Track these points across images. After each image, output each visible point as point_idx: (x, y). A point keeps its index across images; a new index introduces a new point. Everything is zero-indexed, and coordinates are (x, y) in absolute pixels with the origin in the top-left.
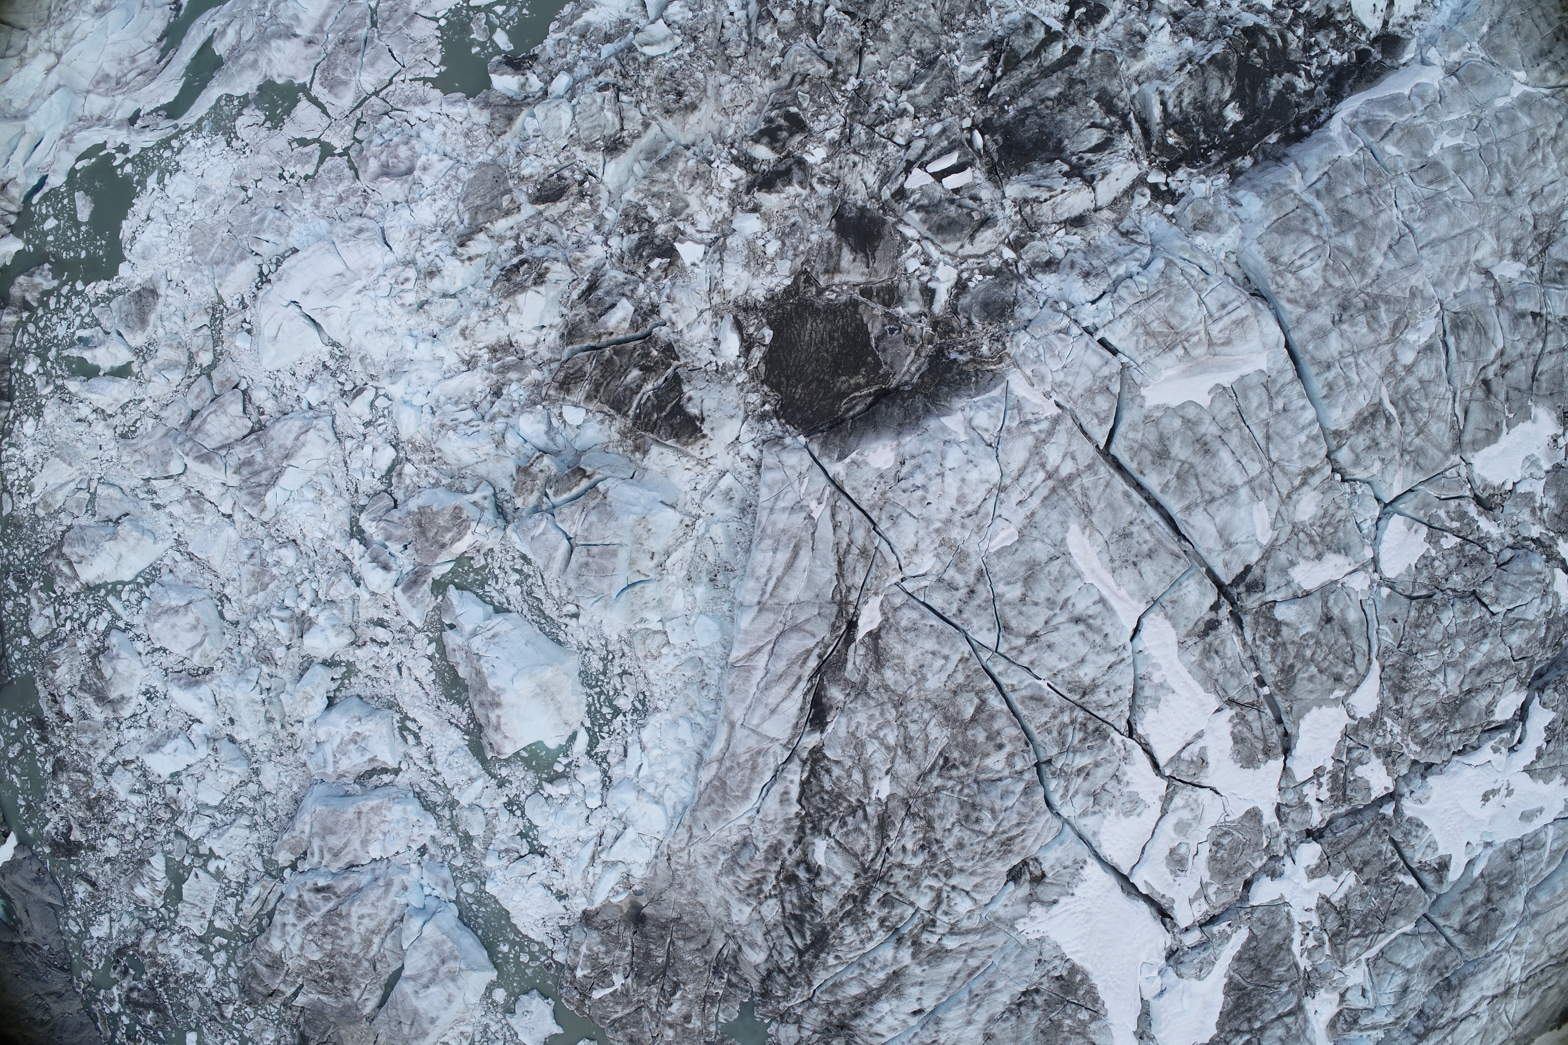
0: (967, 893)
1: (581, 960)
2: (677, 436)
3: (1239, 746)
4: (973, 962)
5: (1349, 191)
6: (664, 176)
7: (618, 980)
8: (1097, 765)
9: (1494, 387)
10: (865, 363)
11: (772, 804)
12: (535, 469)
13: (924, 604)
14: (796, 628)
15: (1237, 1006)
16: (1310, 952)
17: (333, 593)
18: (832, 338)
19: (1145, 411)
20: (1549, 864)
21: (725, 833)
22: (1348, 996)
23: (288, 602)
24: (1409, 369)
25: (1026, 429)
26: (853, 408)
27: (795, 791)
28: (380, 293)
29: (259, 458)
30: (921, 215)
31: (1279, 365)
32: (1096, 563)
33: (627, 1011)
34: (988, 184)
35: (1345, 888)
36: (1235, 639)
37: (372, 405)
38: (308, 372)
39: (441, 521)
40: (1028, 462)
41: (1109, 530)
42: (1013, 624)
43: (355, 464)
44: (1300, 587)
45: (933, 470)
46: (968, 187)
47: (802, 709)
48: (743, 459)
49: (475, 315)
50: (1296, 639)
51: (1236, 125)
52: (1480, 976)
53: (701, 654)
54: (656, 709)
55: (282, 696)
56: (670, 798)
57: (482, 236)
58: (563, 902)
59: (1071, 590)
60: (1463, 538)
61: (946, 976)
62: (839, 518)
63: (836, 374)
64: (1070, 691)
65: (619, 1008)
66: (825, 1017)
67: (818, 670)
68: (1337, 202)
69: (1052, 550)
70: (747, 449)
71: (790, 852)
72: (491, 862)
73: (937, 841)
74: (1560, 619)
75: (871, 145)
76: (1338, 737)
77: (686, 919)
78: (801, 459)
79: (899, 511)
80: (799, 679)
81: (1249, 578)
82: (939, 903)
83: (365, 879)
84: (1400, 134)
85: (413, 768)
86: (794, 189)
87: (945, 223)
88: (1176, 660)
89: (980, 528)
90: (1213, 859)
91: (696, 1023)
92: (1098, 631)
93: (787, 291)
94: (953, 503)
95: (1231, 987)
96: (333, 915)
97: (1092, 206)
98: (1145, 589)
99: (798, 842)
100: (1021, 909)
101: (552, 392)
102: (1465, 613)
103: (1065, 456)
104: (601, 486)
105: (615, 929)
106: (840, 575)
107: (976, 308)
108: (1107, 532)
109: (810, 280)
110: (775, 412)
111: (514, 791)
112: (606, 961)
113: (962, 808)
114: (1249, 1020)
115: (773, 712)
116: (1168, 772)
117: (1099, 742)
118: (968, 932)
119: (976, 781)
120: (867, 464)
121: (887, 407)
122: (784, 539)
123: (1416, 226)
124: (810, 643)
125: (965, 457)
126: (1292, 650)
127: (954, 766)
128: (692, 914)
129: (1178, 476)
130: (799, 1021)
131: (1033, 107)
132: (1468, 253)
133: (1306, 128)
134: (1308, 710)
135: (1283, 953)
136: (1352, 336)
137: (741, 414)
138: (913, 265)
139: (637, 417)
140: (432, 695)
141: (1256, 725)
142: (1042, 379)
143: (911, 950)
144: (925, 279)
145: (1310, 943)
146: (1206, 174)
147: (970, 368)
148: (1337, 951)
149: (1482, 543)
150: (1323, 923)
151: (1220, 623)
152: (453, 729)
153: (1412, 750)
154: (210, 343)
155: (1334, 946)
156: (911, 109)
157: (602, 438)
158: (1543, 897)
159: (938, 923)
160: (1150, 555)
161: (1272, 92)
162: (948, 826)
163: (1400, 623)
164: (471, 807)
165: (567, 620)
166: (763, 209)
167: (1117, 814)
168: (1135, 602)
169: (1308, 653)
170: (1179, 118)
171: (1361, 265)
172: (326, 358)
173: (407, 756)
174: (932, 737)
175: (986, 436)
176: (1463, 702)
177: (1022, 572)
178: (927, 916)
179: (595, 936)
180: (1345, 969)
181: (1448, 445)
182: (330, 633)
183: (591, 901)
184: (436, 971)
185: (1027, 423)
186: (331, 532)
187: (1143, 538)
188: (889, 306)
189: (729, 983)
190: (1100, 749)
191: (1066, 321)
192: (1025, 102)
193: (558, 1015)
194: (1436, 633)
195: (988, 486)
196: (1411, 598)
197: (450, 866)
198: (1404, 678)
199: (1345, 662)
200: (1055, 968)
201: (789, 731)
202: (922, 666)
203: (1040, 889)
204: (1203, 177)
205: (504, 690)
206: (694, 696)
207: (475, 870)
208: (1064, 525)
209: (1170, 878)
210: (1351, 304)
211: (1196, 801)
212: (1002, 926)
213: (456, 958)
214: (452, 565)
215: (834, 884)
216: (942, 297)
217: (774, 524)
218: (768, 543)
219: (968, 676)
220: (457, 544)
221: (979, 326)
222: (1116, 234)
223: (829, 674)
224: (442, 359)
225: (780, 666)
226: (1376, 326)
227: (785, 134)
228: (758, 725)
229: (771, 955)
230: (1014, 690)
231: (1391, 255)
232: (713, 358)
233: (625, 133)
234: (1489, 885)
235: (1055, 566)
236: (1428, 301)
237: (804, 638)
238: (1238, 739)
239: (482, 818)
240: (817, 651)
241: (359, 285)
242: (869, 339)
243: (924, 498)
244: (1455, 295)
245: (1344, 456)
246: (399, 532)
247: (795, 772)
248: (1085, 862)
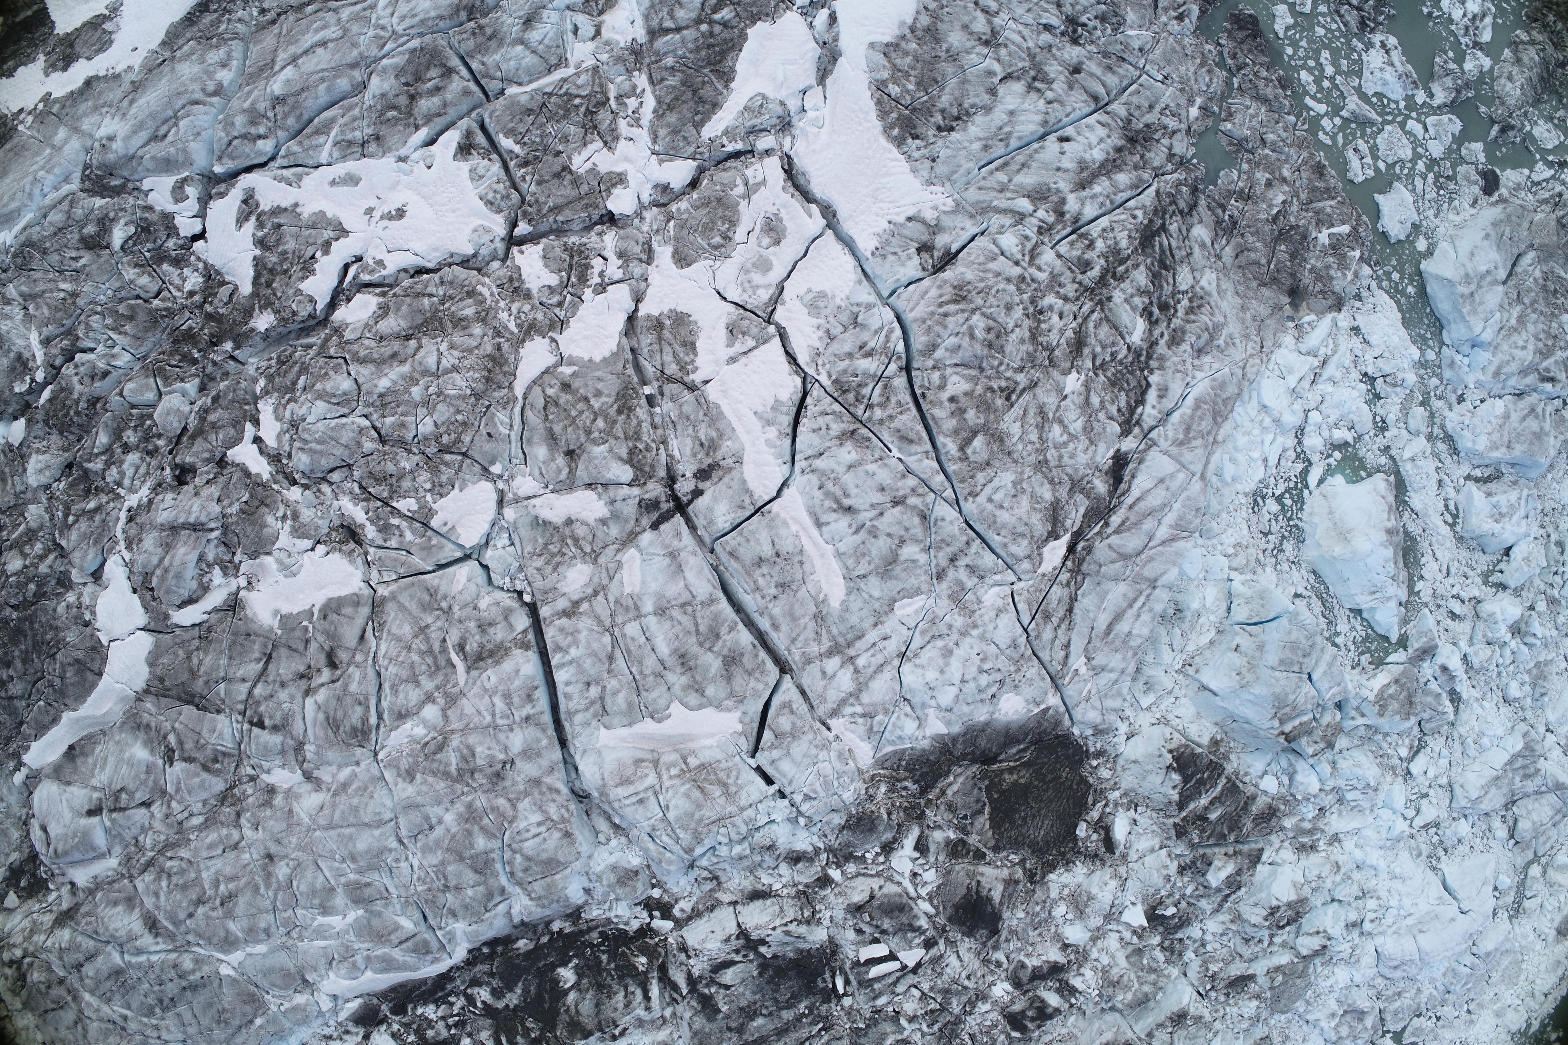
0: (1002, 254)
1: (1354, 266)
2: (1193, 754)
3: (690, 339)
4: (1002, 177)
5: (470, 892)
6: (1146, 988)
7: (1323, 237)
8: (850, 355)
9: (322, 659)
10: (1002, 793)
11: (1176, 389)
12: (1322, 745)
13: (999, 557)
14: (1125, 557)
15: (723, 54)
16: (633, 92)
17: (1488, 651)
18: (1024, 819)
19: (742, 708)
20: (333, 120)
21: (1216, 366)
22: (592, 32)
23: (1525, 649)
24: (429, 698)
25: (867, 709)
26: (1019, 752)
27: (1152, 396)
28: (1395, 912)
29: (1518, 779)
30: (918, 924)
31: (588, 731)
32: (818, 562)
33: (1320, 204)
34: (843, 942)
35: (586, 153)
36: (676, 453)
37: (1418, 812)
38: (1461, 848)
39: (1395, 705)
40: (872, 677)
41: (800, 594)
42: (916, 520)
43: (1444, 762)
44: (599, 495)
45: (971, 687)
46: (864, 943)
47: (1133, 477)
48: (1128, 718)
49: (1328, 885)
50: (612, 441)
51: (565, 964)
52: (433, 14)
53: (1200, 541)
54: (1246, 495)
55: (1545, 564)
56: (1252, 408)
57: (1305, 952)
58: (1356, 324)
59: (850, 542)
60: (388, 505)
61: (1032, 171)
62: (1062, 654)
63: (1027, 786)
64: (868, 439)
65: (1328, 210)
66: (1148, 155)
67: (1111, 510)
68: (485, 883)
69: (862, 585)
70: (1123, 728)
71: (1162, 335)
72: (1411, 378)
73: (1027, 316)
74: (277, 390)
75: (946, 992)
76: (574, 323)
77: (1254, 284)
78: (1084, 714)
79: (1008, 652)
80: (1131, 507)
81: (655, 516)
82: (1032, 250)
83: (1512, 382)
84: (393, 937)
85: (1454, 478)
86: (1032, 962)
87: (896, 913)
88: (747, 445)
89: (933, 622)
90: (733, 224)
91: (1262, 176)
92: (828, 494)
93: (1052, 867)
94: (957, 652)
95: (727, 77)
96: (1545, 354)
97: (739, 908)
98: (771, 526)
99: (1153, 344)
100: (946, 221)
101: (1282, 807)
102: (403, 425)
103: (833, 676)
104: (1276, 723)
105: (1317, 289)
106: (1073, 599)
107: (881, 828)
108: (802, 593)
109: (1031, 876)
110: (1088, 757)
111: (1378, 440)
112: (1331, 259)
113: (1002, 347)
114: (711, 34)
115: (1162, 481)
116: (772, 329)
117: (845, 379)
118: (1005, 211)
119: (982, 369)
120: (1027, 701)
121: (990, 749)
122: (1118, 643)
123: (394, 844)
124: (1114, 540)
125: (935, 693)
126: (618, 430)
127: (1002, 390)
128: (1248, 288)
129: (718, 636)
130: (1171, 156)
131: (780, 1009)
132: (334, 805)
133: (485, 950)
134: (605, 360)
135: (668, 100)
136: (493, 745)
137: (1121, 761)
138: (930, 876)
139: (1219, 775)
140: (1427, 544)
141: (668, 358)
142: (840, 755)
143: (1066, 208)
144: (921, 861)
145: (632, 103)
146: (609, 921)
147: (903, 773)
148: (601, 85)
149: (366, 495)
150: (614, 121)
151: (695, 475)
152: (1416, 509)
153: (487, 289)
154: (1529, 883)
155: (604, 92)
156: (903, 1022)
157: (1247, 758)
158: (343, 84)
159: (1035, 229)
160: (760, 561)
161: (519, 991)
162: (1017, 330)
163: (483, 431)
164: (1418, 434)
165: (1305, 593)
166: (1059, 945)
167: (833, 297)
168: (783, 515)
169: (600, 423)
170: (629, 981)
171: (471, 816)
172: (1444, 858)
173: (1457, 491)
174: (1018, 424)
175: (908, 709)
176: (418, 327)
177: (898, 570)
178: (1046, 240)
179: (1337, 286)
180: (594, 61)
181: (391, 608)
182: (1499, 617)
183: (1335, 323)
184: (1479, 286)
185: (864, 715)
186: (1475, 705)
187: (766, 579)
188: (961, 840)
189: (1224, 208)
190: (845, 371)
191: (804, 808)
192: (787, 1015)
193: (1376, 213)
194: (443, 412)
195: (917, 661)
196: (465, 455)
197: (1441, 380)
198: (489, 371)
199: (556, 404)
200: (919, 149)
201: (1148, 458)
202: (1015, 496)
203: (925, 238)
204: (615, 920)
205: (1381, 544)
206: (1214, 502)
207: (1423, 371)
208: (845, 608)
209: (783, 214)
210: (489, 778)
211: (744, 290)
212: (969, 208)
213: (1462, 296)
214: (1388, 660)
215: (1132, 296)
216: (909, 842)
217: (1124, 659)
218: (1134, 643)
219: (972, 477)
220: (1386, 682)
221: (883, 811)
222: (723, 879)
223: (1103, 506)
224: (1356, 846)
225: (1148, 524)
226: (465, 751)
227: (1030, 1013)
228: (1179, 471)
229: (1188, 231)
230: (927, 452)
231: (434, 821)
232: (1137, 817)
233: (1170, 1030)
234: (410, 114)
235: (862, 569)
236: (393, 764)
237: (1120, 546)
238: (691, 346)
239: (1411, 421)
240: (1109, 530)
241: (1410, 921)
242: (991, 814)
243: (982, 660)
244: (358, 764)
245: (522, 621)
246: (1429, 699)
247: (1149, 416)
248: (873, 254)
